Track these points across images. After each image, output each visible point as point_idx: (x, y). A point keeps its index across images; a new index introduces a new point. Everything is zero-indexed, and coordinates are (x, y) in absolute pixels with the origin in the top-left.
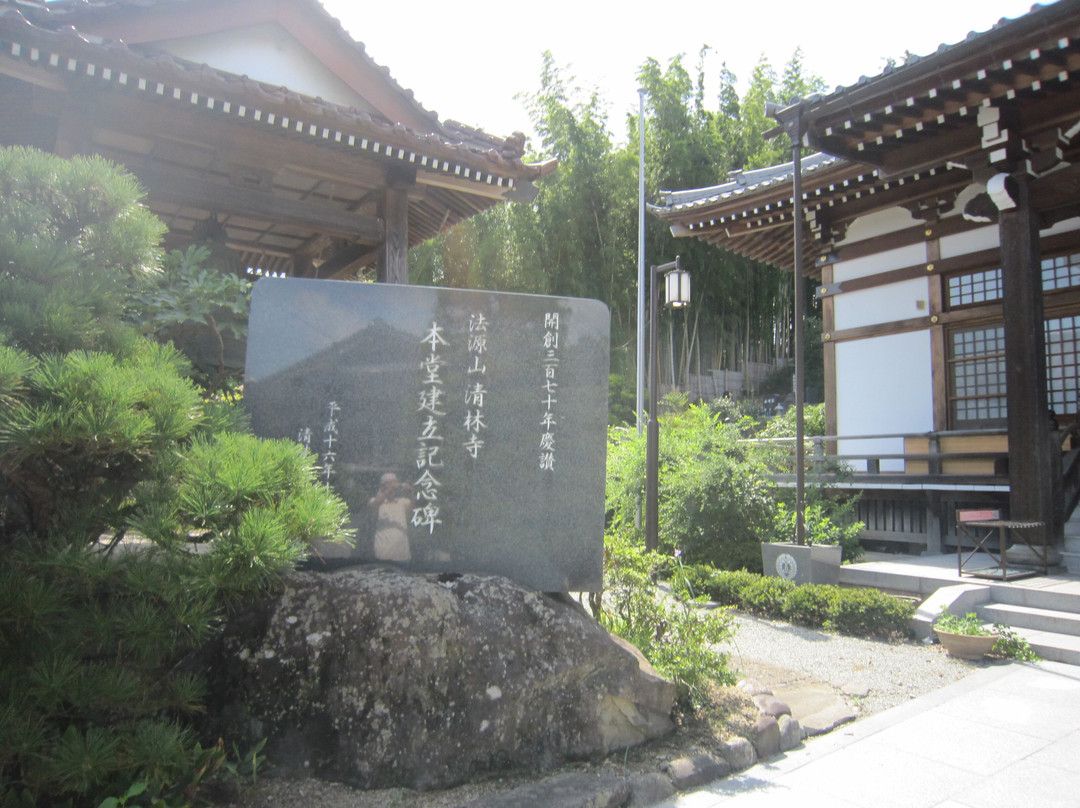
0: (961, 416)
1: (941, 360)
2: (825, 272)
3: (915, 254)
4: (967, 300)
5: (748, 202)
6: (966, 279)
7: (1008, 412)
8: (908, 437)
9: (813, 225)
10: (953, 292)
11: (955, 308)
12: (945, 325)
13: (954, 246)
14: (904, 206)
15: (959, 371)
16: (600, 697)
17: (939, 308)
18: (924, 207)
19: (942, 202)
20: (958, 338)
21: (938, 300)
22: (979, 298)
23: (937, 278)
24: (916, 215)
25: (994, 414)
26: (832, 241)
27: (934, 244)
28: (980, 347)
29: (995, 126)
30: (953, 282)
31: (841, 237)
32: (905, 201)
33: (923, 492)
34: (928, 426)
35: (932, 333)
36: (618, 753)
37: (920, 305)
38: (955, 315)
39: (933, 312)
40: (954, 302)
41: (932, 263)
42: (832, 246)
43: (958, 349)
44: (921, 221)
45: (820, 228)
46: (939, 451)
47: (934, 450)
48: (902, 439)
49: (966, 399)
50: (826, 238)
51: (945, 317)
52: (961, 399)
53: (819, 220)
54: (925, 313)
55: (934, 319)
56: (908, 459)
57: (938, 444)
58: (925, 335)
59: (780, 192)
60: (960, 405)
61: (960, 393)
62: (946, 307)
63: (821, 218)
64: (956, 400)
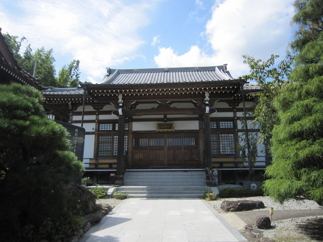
0: (99, 155)
1: (97, 142)
2: (70, 117)
3: (93, 117)
4: (103, 129)
5: (57, 96)
6: (104, 125)
7: (118, 154)
8: (90, 159)
9: (70, 105)
10: (101, 127)
11: (101, 131)
12: (98, 134)
13: (102, 117)
14: (92, 106)
15: (100, 145)
16: (90, 202)
17: (97, 130)
18: (96, 107)
19: (100, 107)
20: (100, 137)
21: (97, 128)
22: (106, 129)
23: (98, 124)
24: (94, 109)
25: (109, 155)
26: (73, 110)
27: (98, 116)
28: (107, 140)
29: (121, 99)
30: (101, 125)
31: (76, 109)
32: (93, 105)
33: (93, 171)
34: (92, 157)
35: (95, 136)
36: (92, 212)
37: (93, 129)
38: (101, 132)
39: (96, 131)
40: (101, 129)
41: (97, 120)
42: (73, 111)
43: (100, 140)
44: (95, 110)
45: (71, 106)
46: (97, 162)
47: (96, 162)
48: (89, 159)
49: (101, 151)
50: (72, 109)
51: (99, 133)
52: (100, 151)
53: (71, 104)
54: (94, 131)
55: (96, 133)
56: (90, 164)
57: (97, 161)
58: (93, 136)
59: (67, 97)
60: (100, 152)
61: (100, 150)
62: (99, 130)
63: (72, 104)
64: (99, 151)
